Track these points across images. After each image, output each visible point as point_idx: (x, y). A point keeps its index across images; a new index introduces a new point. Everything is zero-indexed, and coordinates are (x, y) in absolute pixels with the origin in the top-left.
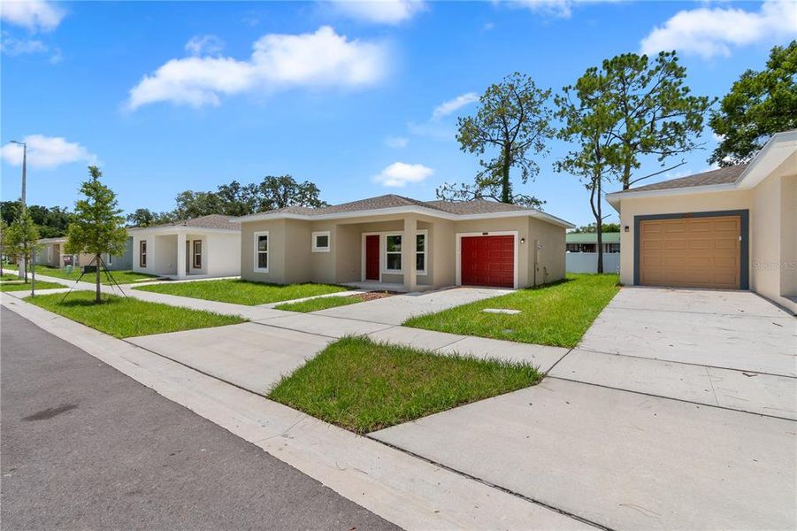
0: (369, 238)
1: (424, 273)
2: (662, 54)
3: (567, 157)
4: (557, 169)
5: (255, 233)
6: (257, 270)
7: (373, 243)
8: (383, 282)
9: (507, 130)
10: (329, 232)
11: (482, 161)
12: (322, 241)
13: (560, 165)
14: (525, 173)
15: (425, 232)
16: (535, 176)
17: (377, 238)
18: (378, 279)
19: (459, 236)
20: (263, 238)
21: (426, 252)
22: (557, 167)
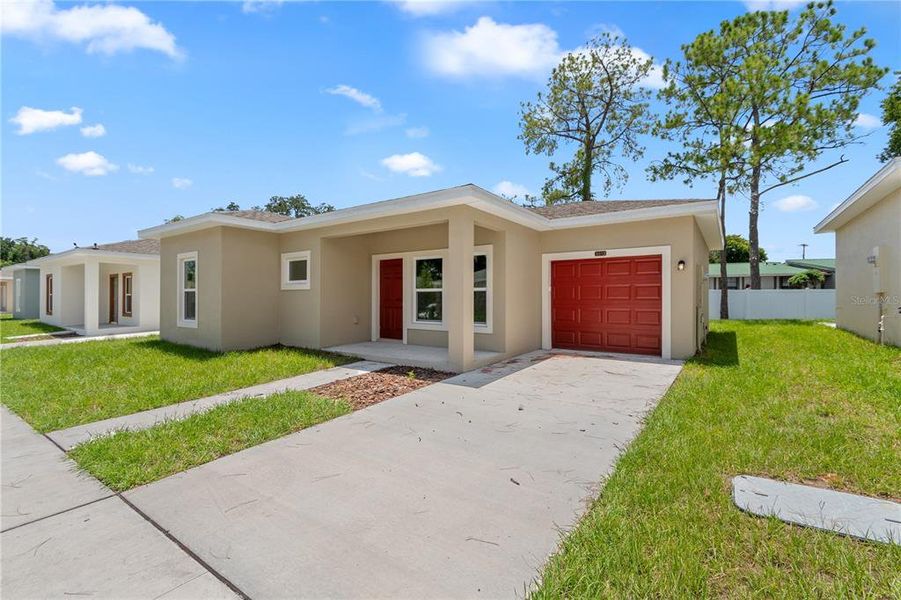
0: (384, 264)
1: (488, 328)
2: (811, 6)
3: (666, 160)
4: (651, 177)
5: (179, 256)
6: (183, 322)
7: (392, 272)
8: (408, 343)
9: (587, 120)
10: (309, 252)
11: (552, 164)
12: (298, 270)
13: (656, 172)
14: (608, 183)
15: (487, 251)
16: (622, 186)
17: (398, 263)
18: (401, 338)
19: (547, 259)
20: (191, 266)
21: (489, 289)
22: (651, 173)
